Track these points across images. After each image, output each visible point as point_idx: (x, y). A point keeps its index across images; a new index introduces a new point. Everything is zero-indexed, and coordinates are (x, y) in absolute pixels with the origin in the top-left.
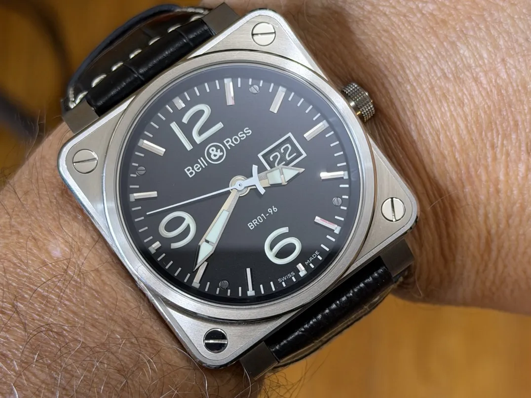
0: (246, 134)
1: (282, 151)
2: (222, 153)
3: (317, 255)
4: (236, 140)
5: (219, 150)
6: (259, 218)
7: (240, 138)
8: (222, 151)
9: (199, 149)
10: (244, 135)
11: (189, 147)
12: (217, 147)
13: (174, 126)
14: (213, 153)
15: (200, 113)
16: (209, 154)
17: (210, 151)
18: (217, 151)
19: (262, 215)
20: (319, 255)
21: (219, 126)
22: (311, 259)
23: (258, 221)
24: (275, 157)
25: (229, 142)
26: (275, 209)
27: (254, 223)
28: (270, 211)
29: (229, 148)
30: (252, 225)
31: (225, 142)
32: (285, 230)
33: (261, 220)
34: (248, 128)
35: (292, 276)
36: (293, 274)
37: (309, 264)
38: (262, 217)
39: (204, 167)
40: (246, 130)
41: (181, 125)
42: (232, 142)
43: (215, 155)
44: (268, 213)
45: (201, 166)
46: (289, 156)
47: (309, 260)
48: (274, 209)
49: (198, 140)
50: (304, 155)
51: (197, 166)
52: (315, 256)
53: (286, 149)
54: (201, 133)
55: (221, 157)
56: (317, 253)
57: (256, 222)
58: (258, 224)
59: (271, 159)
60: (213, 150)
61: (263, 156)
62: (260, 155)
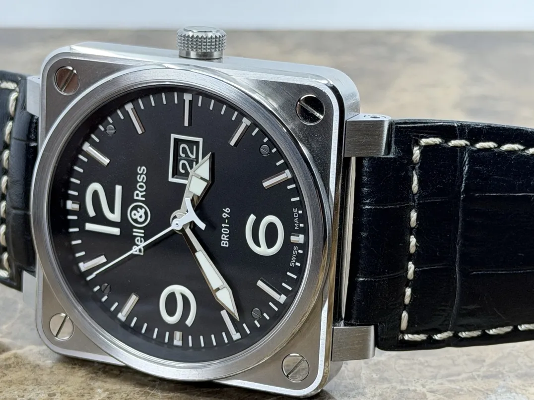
0: (142, 174)
1: (183, 155)
2: (143, 210)
3: (297, 212)
4: (141, 187)
5: (139, 209)
6: (224, 231)
7: (142, 182)
8: (141, 207)
9: (125, 225)
10: (143, 176)
11: (116, 231)
12: (135, 208)
13: (89, 227)
14: (137, 217)
15: (95, 194)
16: (136, 221)
17: (134, 217)
18: (138, 212)
19: (223, 225)
20: (298, 210)
21: (119, 189)
22: (296, 220)
23: (226, 234)
24: (184, 166)
25: (139, 194)
26: (227, 210)
27: (225, 239)
28: (225, 215)
29: (144, 199)
30: (225, 242)
31: (135, 198)
32: (252, 218)
33: (227, 231)
34: (139, 168)
35: (298, 251)
36: (296, 248)
37: (299, 226)
38: (225, 227)
39: (143, 235)
40: (140, 170)
41: (93, 221)
42: (141, 192)
43: (141, 217)
44: (226, 218)
45: (141, 237)
46: (192, 153)
47: (296, 223)
48: (226, 211)
49: (116, 217)
50: (200, 140)
51: (138, 240)
52: (296, 215)
53: (184, 149)
54: (112, 210)
55: (146, 213)
56: (295, 211)
57: (225, 237)
58: (228, 236)
59: (183, 171)
60: (135, 214)
61: (173, 176)
62: (171, 179)
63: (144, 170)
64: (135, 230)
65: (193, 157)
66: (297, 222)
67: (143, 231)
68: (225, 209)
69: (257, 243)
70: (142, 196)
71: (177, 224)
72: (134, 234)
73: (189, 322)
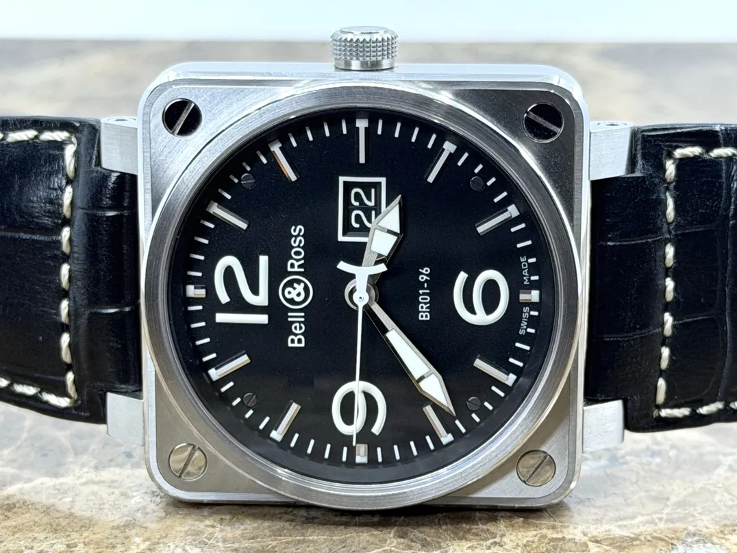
0: (299, 235)
1: (357, 204)
2: (302, 285)
3: (527, 261)
4: (298, 253)
5: (295, 285)
6: (422, 299)
7: (299, 246)
8: (299, 282)
9: (275, 308)
10: (299, 239)
11: (263, 319)
12: (290, 284)
13: (221, 318)
14: (293, 295)
15: (229, 272)
16: (291, 301)
17: (288, 296)
18: (295, 289)
19: (421, 292)
20: (527, 259)
21: (264, 261)
22: (525, 272)
23: (425, 303)
24: (358, 218)
25: (295, 264)
26: (426, 270)
27: (424, 310)
28: (423, 278)
29: (302, 270)
30: (424, 315)
31: (289, 269)
32: (462, 277)
33: (426, 299)
34: (293, 227)
35: (529, 313)
36: (526, 309)
37: (529, 279)
38: (424, 294)
39: (303, 319)
40: (295, 230)
41: (227, 308)
42: (297, 260)
43: (299, 295)
44: (424, 282)
45: (300, 322)
47: (525, 276)
48: (424, 271)
49: (262, 299)
50: (383, 180)
51: (296, 328)
52: (525, 265)
53: (357, 196)
54: (255, 290)
55: (306, 289)
56: (523, 259)
57: (425, 306)
58: (428, 305)
59: (357, 226)
60: (289, 293)
61: (344, 234)
62: (341, 238)
63: (300, 230)
64: (290, 314)
65: (372, 204)
66: (526, 274)
67: (303, 314)
68: (423, 269)
69: (471, 310)
70: (299, 266)
71: (361, 298)
72: (290, 319)
73: (377, 429)
